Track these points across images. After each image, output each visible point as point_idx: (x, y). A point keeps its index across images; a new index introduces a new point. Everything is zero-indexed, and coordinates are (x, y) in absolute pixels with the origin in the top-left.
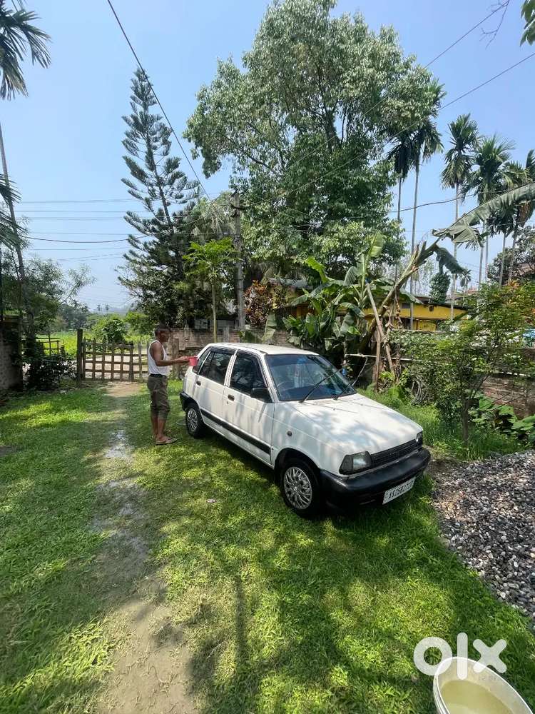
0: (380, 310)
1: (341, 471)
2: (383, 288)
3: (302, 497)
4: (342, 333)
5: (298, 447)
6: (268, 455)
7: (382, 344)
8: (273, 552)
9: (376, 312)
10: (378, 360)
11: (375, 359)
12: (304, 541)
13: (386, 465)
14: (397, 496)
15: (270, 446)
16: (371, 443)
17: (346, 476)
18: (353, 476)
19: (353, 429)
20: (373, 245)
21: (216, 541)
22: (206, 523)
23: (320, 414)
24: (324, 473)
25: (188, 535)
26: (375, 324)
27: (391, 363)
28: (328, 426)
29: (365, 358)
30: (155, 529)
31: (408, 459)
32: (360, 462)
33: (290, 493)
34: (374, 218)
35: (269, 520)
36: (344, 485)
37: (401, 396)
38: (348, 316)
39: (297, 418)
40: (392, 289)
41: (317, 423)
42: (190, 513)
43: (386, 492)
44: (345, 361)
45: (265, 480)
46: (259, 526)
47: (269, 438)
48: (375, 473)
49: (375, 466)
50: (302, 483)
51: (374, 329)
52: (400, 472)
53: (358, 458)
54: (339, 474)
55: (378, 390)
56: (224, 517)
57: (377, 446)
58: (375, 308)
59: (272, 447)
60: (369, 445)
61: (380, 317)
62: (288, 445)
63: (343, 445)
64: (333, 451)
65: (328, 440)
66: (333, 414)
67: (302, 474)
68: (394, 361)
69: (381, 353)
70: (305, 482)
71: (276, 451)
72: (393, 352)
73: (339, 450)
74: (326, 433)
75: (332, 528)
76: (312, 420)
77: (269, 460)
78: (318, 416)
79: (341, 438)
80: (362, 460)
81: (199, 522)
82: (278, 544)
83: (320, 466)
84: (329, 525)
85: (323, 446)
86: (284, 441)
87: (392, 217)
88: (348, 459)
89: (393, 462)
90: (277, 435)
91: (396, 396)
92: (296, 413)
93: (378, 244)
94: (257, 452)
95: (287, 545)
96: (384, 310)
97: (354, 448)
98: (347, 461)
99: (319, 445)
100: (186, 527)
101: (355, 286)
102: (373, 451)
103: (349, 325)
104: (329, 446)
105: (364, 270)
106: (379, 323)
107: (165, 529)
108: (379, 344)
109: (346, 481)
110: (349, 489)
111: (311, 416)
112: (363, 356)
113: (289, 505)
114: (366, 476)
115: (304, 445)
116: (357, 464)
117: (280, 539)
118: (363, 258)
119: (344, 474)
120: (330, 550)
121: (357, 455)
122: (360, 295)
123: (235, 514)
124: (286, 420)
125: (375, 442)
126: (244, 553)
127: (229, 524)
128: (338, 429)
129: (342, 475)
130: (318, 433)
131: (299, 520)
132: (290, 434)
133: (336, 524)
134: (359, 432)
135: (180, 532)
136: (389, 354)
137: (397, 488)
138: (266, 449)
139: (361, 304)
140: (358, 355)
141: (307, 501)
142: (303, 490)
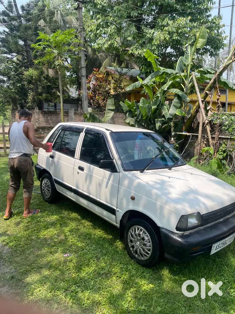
0: (203, 95)
1: (177, 229)
2: (206, 76)
3: (143, 250)
4: (170, 114)
5: (140, 209)
6: (114, 216)
7: (204, 124)
8: (121, 296)
9: (199, 97)
10: (200, 137)
11: (197, 137)
12: (146, 286)
13: (213, 223)
14: (222, 248)
15: (115, 208)
16: (202, 205)
17: (181, 232)
18: (187, 233)
19: (185, 194)
20: (199, 38)
21: (73, 288)
22: (63, 273)
23: (159, 181)
24: (163, 230)
25: (48, 284)
26: (199, 107)
27: (210, 140)
28: (166, 191)
29: (190, 136)
30: (20, 280)
31: (231, 217)
32: (193, 221)
33: (133, 247)
34: (199, 14)
35: (116, 270)
36: (179, 240)
37: (219, 167)
38: (176, 100)
39: (139, 185)
40: (213, 77)
41: (157, 189)
42: (49, 266)
43: (213, 246)
44: (172, 139)
45: (111, 237)
46: (108, 275)
47: (115, 202)
48: (204, 229)
49: (205, 224)
50: (143, 239)
51: (197, 111)
52: (225, 229)
53: (192, 218)
54: (176, 231)
55: (200, 163)
56: (79, 268)
57: (206, 207)
58: (198, 93)
59: (118, 209)
60: (199, 206)
61: (202, 101)
62: (131, 207)
63: (179, 206)
64: (171, 212)
65: (166, 203)
66: (169, 182)
67: (144, 232)
68: (213, 138)
69: (203, 131)
70: (146, 238)
71: (120, 213)
72: (212, 131)
73: (176, 211)
74: (164, 197)
75: (169, 275)
76: (152, 187)
77: (115, 220)
78: (156, 183)
79: (177, 201)
80: (195, 219)
81: (58, 273)
82: (125, 289)
83: (159, 224)
84: (166, 273)
85: (162, 208)
86: (128, 204)
87: (213, 13)
88: (184, 218)
89: (219, 221)
90: (122, 200)
91: (215, 167)
92: (138, 181)
93: (202, 37)
94: (104, 214)
95: (132, 290)
96: (207, 95)
97: (188, 210)
98: (183, 220)
99: (158, 207)
100: (46, 278)
101: (182, 74)
102: (203, 212)
103: (176, 107)
104: (167, 208)
105: (190, 60)
106: (202, 106)
107: (29, 279)
108: (201, 124)
109: (182, 237)
110: (183, 243)
111: (151, 183)
112: (188, 134)
113: (132, 257)
114: (197, 232)
115: (145, 207)
116: (191, 223)
117: (127, 284)
118: (189, 50)
119: (180, 231)
120: (168, 293)
121: (191, 215)
122: (186, 82)
123: (88, 265)
124: (129, 186)
125: (204, 204)
126: (97, 297)
127: (83, 274)
128: (174, 193)
129: (178, 232)
130: (158, 197)
131: (141, 269)
132: (133, 198)
133: (172, 272)
134: (191, 196)
135: (42, 282)
136: (209, 132)
137: (222, 241)
138: (112, 211)
139: (187, 90)
140: (184, 133)
141: (148, 254)
142: (145, 245)
